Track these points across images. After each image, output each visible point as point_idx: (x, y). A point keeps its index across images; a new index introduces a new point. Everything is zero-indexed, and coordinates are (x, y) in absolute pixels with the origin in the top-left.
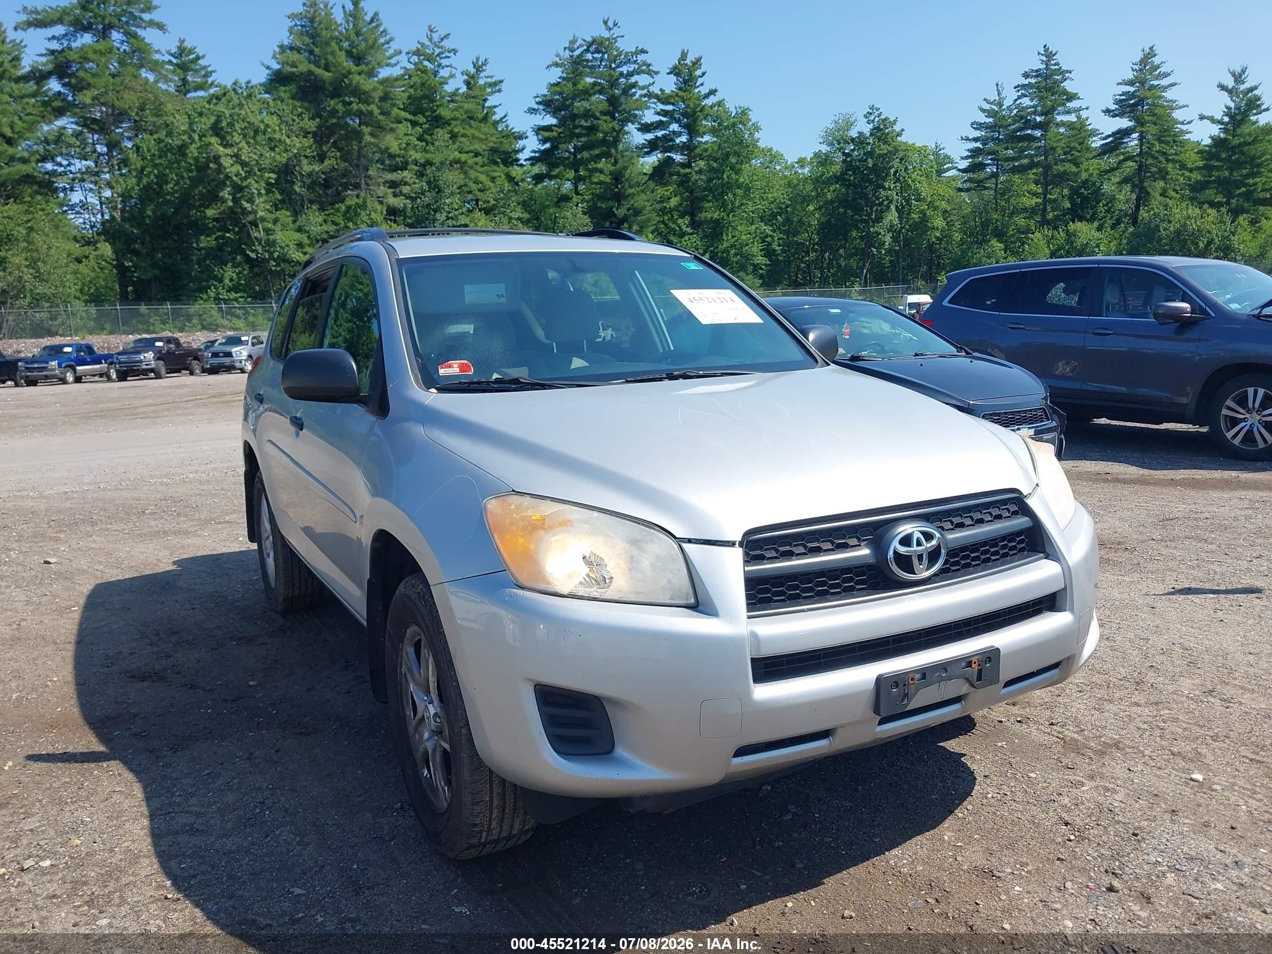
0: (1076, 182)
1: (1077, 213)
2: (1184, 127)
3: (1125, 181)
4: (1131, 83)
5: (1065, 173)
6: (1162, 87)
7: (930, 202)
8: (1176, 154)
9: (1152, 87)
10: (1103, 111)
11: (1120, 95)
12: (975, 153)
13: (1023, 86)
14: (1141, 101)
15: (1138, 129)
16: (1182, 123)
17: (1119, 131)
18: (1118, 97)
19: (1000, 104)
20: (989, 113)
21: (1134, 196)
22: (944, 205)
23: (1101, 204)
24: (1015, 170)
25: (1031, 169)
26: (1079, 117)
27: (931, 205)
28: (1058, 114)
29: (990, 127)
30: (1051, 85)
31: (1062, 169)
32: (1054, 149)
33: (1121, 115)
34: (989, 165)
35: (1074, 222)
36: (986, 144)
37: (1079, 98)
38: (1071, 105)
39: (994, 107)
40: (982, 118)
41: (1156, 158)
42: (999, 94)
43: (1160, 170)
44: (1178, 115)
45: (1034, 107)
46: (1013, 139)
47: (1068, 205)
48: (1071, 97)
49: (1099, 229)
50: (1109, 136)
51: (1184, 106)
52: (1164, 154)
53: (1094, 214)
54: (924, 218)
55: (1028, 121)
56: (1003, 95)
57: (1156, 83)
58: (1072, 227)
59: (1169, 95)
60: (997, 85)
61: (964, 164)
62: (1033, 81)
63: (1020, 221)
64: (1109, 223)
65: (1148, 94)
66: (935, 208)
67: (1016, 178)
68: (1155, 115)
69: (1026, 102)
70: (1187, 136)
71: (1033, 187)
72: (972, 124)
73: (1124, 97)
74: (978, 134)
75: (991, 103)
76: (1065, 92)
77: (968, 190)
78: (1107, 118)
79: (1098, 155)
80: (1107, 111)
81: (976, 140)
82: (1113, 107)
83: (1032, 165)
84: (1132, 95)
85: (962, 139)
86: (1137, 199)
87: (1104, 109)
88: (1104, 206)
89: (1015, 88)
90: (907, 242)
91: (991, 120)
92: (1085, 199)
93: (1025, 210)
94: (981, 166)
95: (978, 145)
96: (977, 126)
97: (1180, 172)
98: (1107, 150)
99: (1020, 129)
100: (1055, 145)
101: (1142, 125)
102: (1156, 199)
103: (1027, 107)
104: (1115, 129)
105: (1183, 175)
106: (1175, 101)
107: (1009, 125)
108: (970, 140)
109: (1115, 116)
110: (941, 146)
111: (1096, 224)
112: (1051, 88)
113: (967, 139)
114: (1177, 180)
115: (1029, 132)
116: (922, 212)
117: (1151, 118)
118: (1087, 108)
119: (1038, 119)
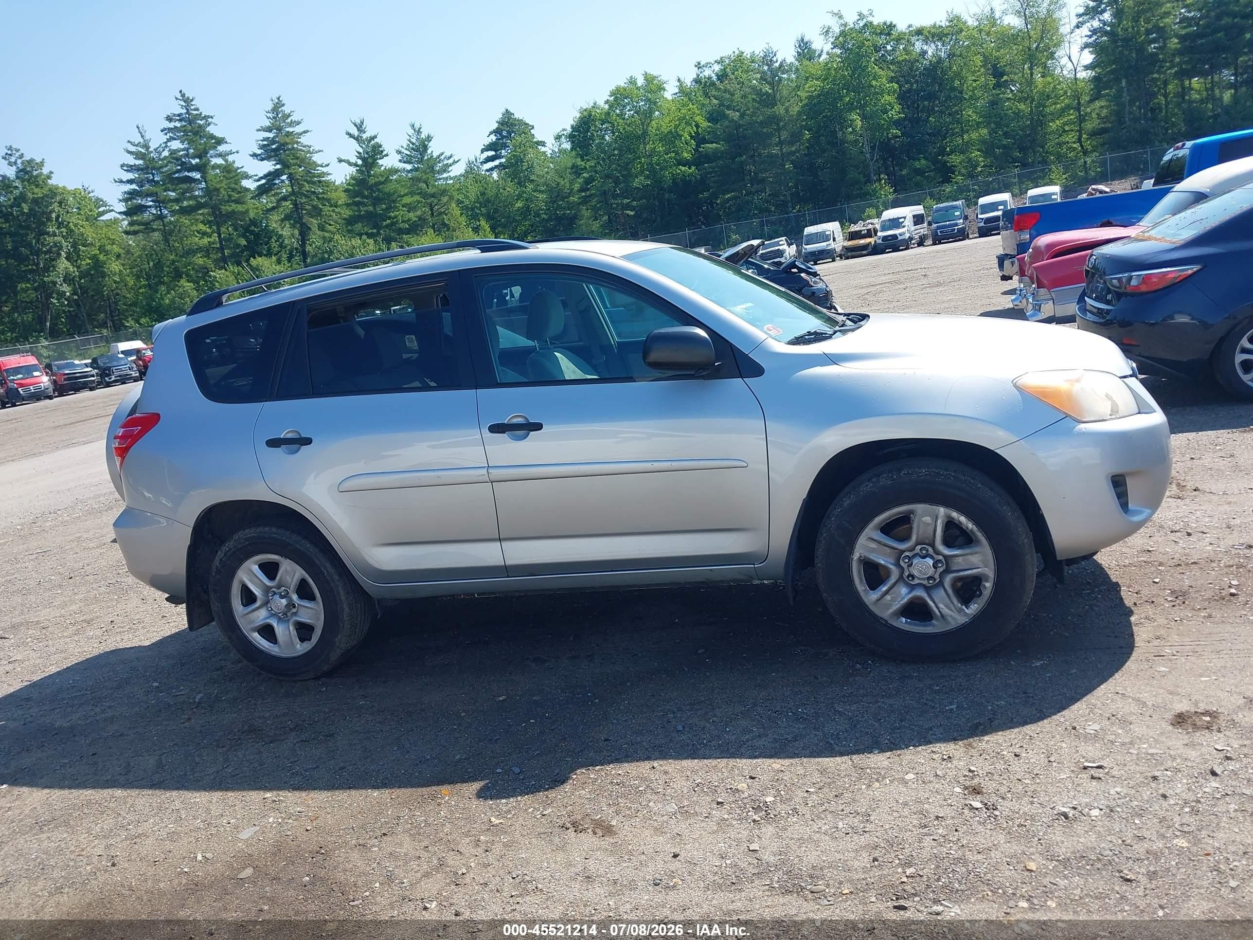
0: (244, 220)
1: (253, 250)
2: (325, 170)
3: (287, 218)
4: (269, 130)
5: (233, 212)
6: (297, 134)
7: (100, 247)
8: (323, 193)
9: (289, 134)
10: (251, 155)
11: (262, 141)
12: (132, 194)
13: (170, 130)
14: (282, 146)
15: (286, 171)
16: (319, 166)
17: (269, 174)
18: (261, 142)
19: (147, 147)
20: (138, 155)
21: (297, 232)
22: (116, 249)
23: (273, 240)
24: (184, 211)
25: (200, 209)
26: (226, 161)
27: (102, 249)
28: (211, 157)
29: (142, 170)
30: (197, 129)
31: (230, 209)
32: (217, 190)
33: (268, 158)
34: (150, 207)
35: (254, 258)
36: (142, 186)
37: (226, 142)
38: (221, 148)
39: (141, 149)
40: (132, 161)
41: (309, 197)
42: (142, 136)
43: (315, 207)
44: (316, 158)
45: (187, 150)
46: (171, 181)
47: (243, 242)
48: (220, 141)
49: (279, 262)
50: (262, 178)
51: (320, 151)
52: (314, 193)
53: (269, 249)
54: (97, 265)
55: (183, 163)
56: (147, 138)
57: (290, 130)
58: (253, 262)
59: (304, 140)
60: (138, 127)
61: (122, 207)
62: (178, 124)
63: (199, 260)
64: (285, 256)
65: (287, 140)
66: (107, 253)
67: (185, 220)
68: (298, 158)
69: (176, 145)
70: (329, 177)
71: (202, 227)
72: (122, 166)
73: (265, 143)
74: (130, 176)
75: (137, 146)
76: (212, 137)
77: (135, 233)
78: (256, 161)
79: (257, 196)
80: (254, 155)
81: (130, 182)
82: (259, 152)
83: (200, 206)
84: (273, 141)
85: (116, 182)
86: (300, 234)
87: (252, 153)
88: (276, 241)
89: (162, 131)
90: (84, 290)
91: (141, 162)
92: (257, 236)
93: (200, 249)
94: (141, 209)
95: (134, 186)
96: (130, 168)
97: (331, 209)
98: (262, 191)
99: (178, 171)
100: (218, 186)
101: (289, 167)
102: (315, 234)
103: (178, 151)
104: (266, 172)
105: (333, 211)
106: (310, 147)
107: (162, 167)
108: (124, 182)
109: (262, 159)
110: (90, 189)
111: (274, 258)
112: (198, 132)
113: (121, 181)
114: (331, 216)
115: (186, 173)
116: (94, 258)
117: (295, 161)
118: (237, 152)
119: (194, 162)
